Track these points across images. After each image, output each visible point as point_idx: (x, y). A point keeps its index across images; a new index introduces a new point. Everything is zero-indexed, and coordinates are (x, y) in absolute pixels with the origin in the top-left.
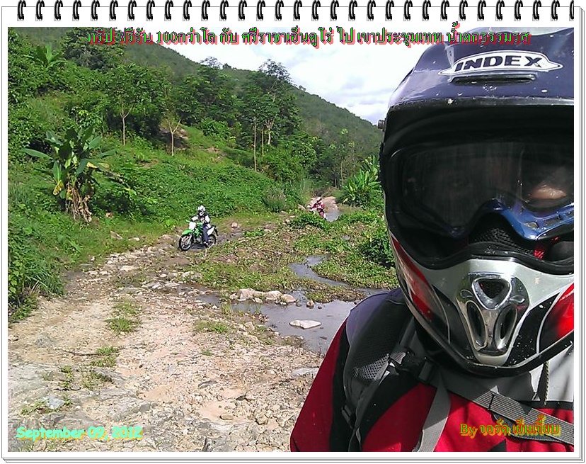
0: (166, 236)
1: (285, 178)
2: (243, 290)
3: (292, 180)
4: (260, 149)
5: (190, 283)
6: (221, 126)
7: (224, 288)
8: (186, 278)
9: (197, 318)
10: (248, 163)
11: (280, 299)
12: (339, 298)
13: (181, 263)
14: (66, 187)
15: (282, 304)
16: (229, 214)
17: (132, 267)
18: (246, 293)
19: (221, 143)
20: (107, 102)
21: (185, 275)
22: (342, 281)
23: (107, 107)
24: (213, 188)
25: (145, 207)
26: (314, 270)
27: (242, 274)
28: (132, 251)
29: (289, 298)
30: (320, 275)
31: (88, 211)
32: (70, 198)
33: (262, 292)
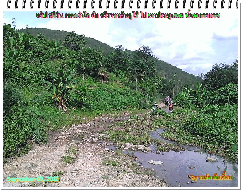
0: (96, 118)
1: (149, 94)
2: (127, 144)
3: (152, 95)
4: (139, 82)
5: (103, 139)
6: (123, 72)
7: (119, 142)
8: (102, 137)
9: (104, 157)
10: (134, 88)
11: (144, 149)
12: (172, 150)
13: (101, 130)
14: (57, 96)
15: (144, 151)
16: (124, 109)
17: (80, 131)
18: (129, 145)
19: (123, 79)
20: (78, 63)
21: (102, 135)
22: (174, 141)
23: (78, 65)
24: (118, 98)
25: (89, 105)
26: (161, 135)
27: (127, 136)
28: (81, 124)
29: (148, 149)
30: (163, 138)
31: (65, 106)
32: (58, 101)
33: (136, 145)
